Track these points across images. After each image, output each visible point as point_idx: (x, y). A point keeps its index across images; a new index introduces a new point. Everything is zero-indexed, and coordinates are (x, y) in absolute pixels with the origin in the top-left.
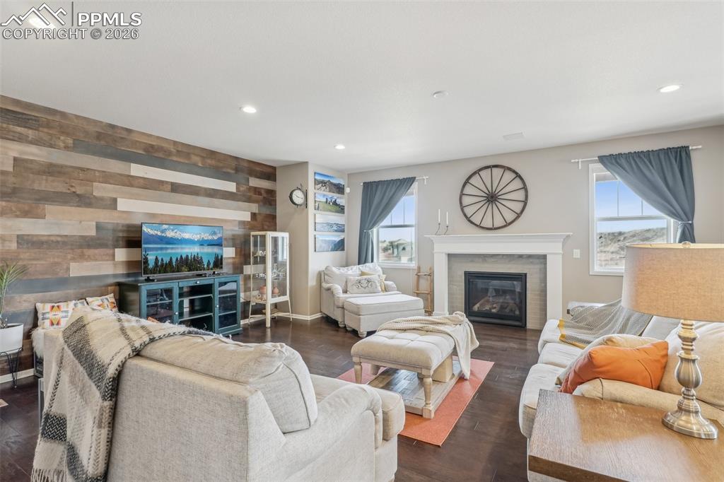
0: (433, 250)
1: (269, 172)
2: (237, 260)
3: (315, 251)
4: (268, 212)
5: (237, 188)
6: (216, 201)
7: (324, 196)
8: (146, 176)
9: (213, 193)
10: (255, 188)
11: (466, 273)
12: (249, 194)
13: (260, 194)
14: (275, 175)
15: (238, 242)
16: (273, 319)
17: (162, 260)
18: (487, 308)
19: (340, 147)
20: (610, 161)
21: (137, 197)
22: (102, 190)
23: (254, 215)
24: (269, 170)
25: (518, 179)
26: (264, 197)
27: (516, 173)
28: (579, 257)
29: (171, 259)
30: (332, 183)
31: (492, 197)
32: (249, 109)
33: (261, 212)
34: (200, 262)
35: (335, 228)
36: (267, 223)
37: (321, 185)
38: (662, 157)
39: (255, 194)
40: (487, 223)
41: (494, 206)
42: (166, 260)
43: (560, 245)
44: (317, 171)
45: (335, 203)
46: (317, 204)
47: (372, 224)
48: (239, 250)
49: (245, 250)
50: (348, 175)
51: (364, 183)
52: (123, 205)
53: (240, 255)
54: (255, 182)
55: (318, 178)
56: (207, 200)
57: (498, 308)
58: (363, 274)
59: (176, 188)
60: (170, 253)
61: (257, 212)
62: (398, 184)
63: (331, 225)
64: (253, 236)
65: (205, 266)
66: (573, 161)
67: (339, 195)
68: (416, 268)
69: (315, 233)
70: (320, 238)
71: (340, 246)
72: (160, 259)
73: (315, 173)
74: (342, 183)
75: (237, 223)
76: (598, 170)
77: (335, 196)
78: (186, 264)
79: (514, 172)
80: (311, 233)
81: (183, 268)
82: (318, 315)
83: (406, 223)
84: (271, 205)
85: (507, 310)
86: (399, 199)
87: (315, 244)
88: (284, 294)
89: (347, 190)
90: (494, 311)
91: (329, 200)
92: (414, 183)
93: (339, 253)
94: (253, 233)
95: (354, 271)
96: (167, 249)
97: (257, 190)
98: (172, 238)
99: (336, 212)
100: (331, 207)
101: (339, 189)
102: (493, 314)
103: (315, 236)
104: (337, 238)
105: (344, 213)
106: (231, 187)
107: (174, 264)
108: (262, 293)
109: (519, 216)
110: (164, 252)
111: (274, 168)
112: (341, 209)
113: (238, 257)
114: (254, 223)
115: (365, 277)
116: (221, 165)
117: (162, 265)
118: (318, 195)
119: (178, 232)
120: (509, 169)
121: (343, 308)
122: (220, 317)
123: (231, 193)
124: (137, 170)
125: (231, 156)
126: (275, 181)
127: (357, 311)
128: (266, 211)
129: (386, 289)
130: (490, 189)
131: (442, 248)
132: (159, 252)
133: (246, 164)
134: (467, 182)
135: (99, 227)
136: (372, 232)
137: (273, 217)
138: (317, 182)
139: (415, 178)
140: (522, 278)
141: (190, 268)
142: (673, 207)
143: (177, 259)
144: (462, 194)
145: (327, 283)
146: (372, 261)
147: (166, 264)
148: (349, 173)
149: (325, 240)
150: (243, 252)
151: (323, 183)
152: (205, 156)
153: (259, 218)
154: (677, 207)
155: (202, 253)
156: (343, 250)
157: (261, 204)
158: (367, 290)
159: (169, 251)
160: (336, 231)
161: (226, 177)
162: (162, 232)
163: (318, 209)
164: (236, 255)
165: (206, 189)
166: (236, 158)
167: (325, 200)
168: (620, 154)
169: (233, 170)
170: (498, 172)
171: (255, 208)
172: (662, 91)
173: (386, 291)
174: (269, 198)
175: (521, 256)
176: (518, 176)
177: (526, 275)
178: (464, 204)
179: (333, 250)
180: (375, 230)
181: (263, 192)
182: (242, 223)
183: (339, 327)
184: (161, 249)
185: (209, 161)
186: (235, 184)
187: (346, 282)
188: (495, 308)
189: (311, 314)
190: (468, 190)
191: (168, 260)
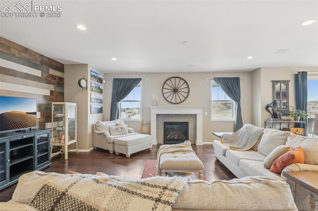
0: (151, 112)
1: (60, 67)
2: (42, 120)
3: (91, 113)
4: (60, 91)
5: (42, 74)
6: (29, 82)
7: (95, 84)
9: (27, 76)
10: (53, 76)
11: (164, 122)
12: (49, 79)
13: (55, 79)
14: (64, 69)
15: (42, 108)
16: (69, 154)
18: (172, 137)
20: (218, 80)
23: (52, 92)
24: (60, 65)
25: (185, 84)
26: (58, 82)
27: (185, 81)
28: (207, 115)
30: (98, 77)
31: (176, 90)
32: (81, 27)
33: (56, 90)
35: (99, 101)
36: (59, 97)
37: (93, 78)
38: (232, 80)
39: (53, 79)
40: (174, 101)
41: (176, 94)
43: (202, 110)
44: (92, 70)
45: (99, 88)
46: (92, 88)
47: (118, 100)
48: (43, 113)
49: (46, 114)
50: (104, 73)
51: (114, 79)
53: (44, 117)
54: (52, 72)
55: (93, 74)
56: (23, 80)
57: (177, 137)
58: (117, 125)
61: (54, 90)
62: (133, 81)
63: (97, 99)
64: (54, 105)
66: (206, 78)
67: (101, 84)
68: (141, 121)
69: (91, 103)
70: (93, 106)
71: (100, 111)
73: (91, 71)
74: (102, 78)
75: (42, 97)
76: (213, 82)
77: (99, 84)
79: (184, 80)
80: (89, 103)
82: (92, 149)
83: (135, 100)
84: (61, 86)
85: (180, 137)
86: (133, 88)
87: (91, 110)
88: (74, 139)
89: (104, 82)
90: (175, 138)
91: (97, 86)
92: (141, 81)
93: (100, 114)
94: (53, 103)
95: (112, 124)
97: (53, 77)
99: (99, 93)
100: (97, 90)
101: (100, 81)
102: (175, 139)
103: (91, 105)
104: (99, 106)
105: (102, 93)
106: (38, 73)
108: (60, 139)
109: (186, 98)
111: (63, 65)
112: (101, 91)
113: (42, 118)
114: (52, 96)
115: (120, 126)
116: (32, 58)
118: (92, 83)
120: (183, 79)
121: (113, 143)
122: (38, 158)
123: (38, 77)
126: (64, 72)
127: (125, 145)
128: (59, 90)
129: (130, 132)
130: (175, 87)
131: (155, 112)
133: (47, 60)
134: (165, 83)
136: (118, 104)
137: (62, 94)
138: (92, 76)
139: (141, 79)
140: (187, 124)
142: (235, 97)
144: (163, 88)
145: (99, 130)
146: (118, 118)
148: (105, 73)
149: (95, 108)
150: (45, 115)
151: (94, 76)
152: (21, 50)
153: (55, 94)
154: (237, 98)
156: (102, 112)
157: (56, 85)
158: (121, 133)
160: (99, 103)
163: (92, 91)
164: (41, 116)
165: (21, 73)
166: (41, 55)
167: (95, 86)
168: (220, 78)
169: (39, 62)
170: (178, 80)
171: (52, 87)
172: (248, 58)
174: (60, 82)
175: (186, 115)
176: (186, 82)
177: (188, 122)
178: (164, 92)
179: (98, 113)
180: (119, 102)
181: (57, 78)
182: (45, 97)
183: (110, 154)
185: (24, 54)
186: (41, 71)
187: (109, 129)
188: (176, 137)
189: (89, 149)
190: (166, 86)
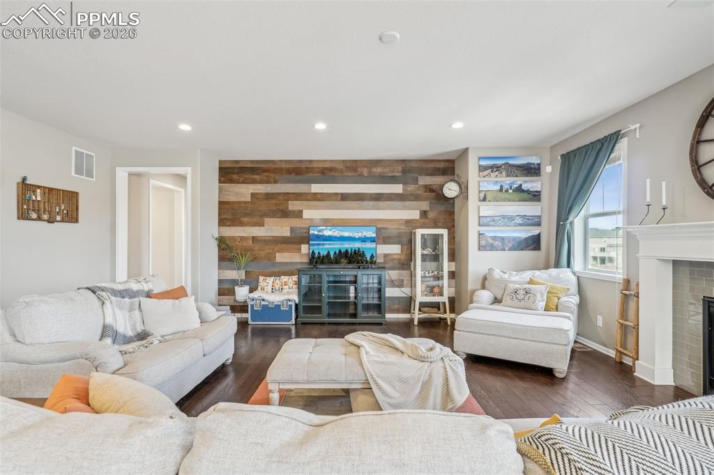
2: (403, 256)
3: (480, 250)
4: (442, 209)
5: (403, 189)
6: (383, 204)
8: (322, 192)
10: (425, 186)
12: (418, 193)
13: (433, 191)
14: (453, 168)
17: (319, 253)
19: (458, 125)
21: (316, 208)
22: (293, 206)
23: (423, 213)
24: (447, 165)
26: (437, 194)
29: (329, 253)
30: (512, 166)
33: (433, 209)
34: (363, 255)
36: (441, 220)
37: (490, 170)
39: (427, 192)
42: (324, 253)
44: (484, 155)
45: (519, 190)
46: (483, 195)
48: (406, 247)
50: (551, 148)
51: (562, 154)
52: (307, 214)
53: (407, 252)
54: (426, 180)
56: (371, 203)
59: (344, 197)
60: (327, 248)
61: (427, 209)
65: (368, 259)
67: (529, 179)
69: (480, 228)
70: (487, 235)
72: (316, 252)
75: (404, 222)
77: (521, 180)
78: (346, 257)
80: (473, 229)
81: (342, 260)
84: (447, 201)
87: (479, 241)
89: (549, 169)
92: (619, 141)
93: (525, 253)
96: (324, 244)
98: (329, 236)
99: (519, 201)
100: (510, 195)
101: (532, 170)
103: (479, 231)
104: (521, 234)
105: (539, 201)
106: (398, 189)
107: (332, 257)
110: (321, 247)
112: (532, 196)
113: (405, 253)
114: (424, 220)
116: (387, 170)
117: (319, 257)
119: (336, 232)
122: (363, 304)
123: (398, 195)
124: (316, 188)
125: (397, 161)
126: (453, 175)
128: (440, 207)
132: (316, 247)
133: (414, 165)
134: (707, 115)
135: (292, 230)
138: (482, 169)
139: (620, 131)
141: (350, 260)
143: (335, 253)
147: (323, 256)
148: (551, 145)
150: (410, 249)
151: (495, 167)
152: (370, 166)
153: (430, 215)
155: (364, 248)
157: (432, 200)
159: (327, 246)
160: (520, 225)
161: (392, 180)
162: (319, 231)
163: (485, 200)
165: (371, 195)
166: (404, 161)
167: (498, 188)
169: (400, 172)
171: (425, 205)
173: (557, 310)
179: (512, 249)
180: (576, 221)
181: (435, 188)
184: (318, 245)
185: (374, 170)
186: (402, 185)
191: (325, 253)
